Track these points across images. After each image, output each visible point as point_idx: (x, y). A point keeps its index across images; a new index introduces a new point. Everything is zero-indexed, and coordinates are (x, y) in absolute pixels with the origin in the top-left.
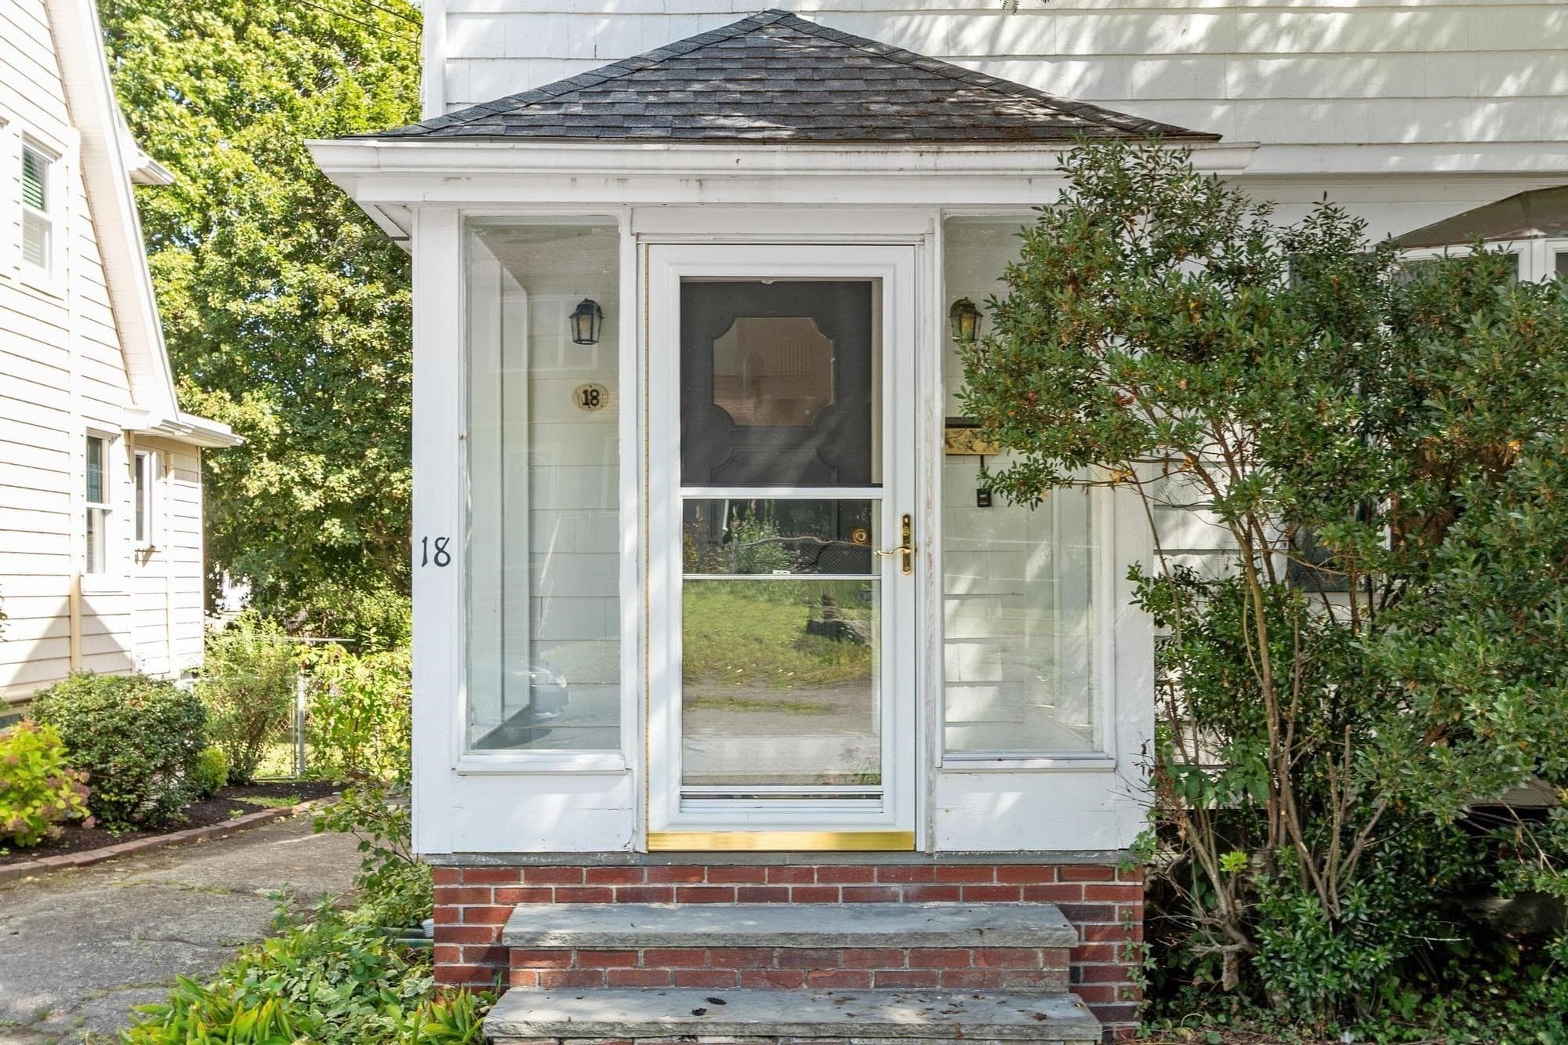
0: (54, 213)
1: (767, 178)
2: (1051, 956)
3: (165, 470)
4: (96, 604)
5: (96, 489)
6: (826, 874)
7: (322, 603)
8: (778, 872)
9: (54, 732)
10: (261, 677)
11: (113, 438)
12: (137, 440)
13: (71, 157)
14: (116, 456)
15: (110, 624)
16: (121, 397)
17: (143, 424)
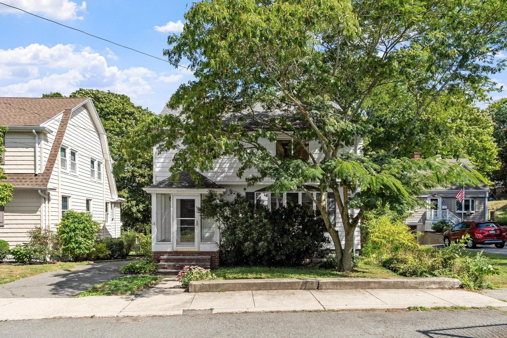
0: (102, 172)
1: (183, 191)
2: (208, 259)
3: (115, 207)
4: (107, 227)
5: (107, 210)
6: (190, 253)
7: (138, 226)
8: (185, 253)
9: (105, 245)
10: (131, 239)
11: (109, 203)
12: (112, 203)
13: (104, 163)
14: (109, 205)
15: (109, 230)
16: (110, 197)
17: (113, 201)
